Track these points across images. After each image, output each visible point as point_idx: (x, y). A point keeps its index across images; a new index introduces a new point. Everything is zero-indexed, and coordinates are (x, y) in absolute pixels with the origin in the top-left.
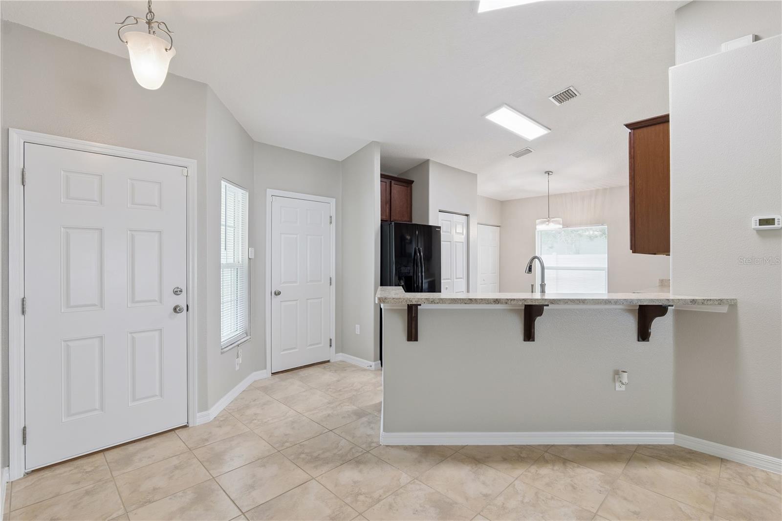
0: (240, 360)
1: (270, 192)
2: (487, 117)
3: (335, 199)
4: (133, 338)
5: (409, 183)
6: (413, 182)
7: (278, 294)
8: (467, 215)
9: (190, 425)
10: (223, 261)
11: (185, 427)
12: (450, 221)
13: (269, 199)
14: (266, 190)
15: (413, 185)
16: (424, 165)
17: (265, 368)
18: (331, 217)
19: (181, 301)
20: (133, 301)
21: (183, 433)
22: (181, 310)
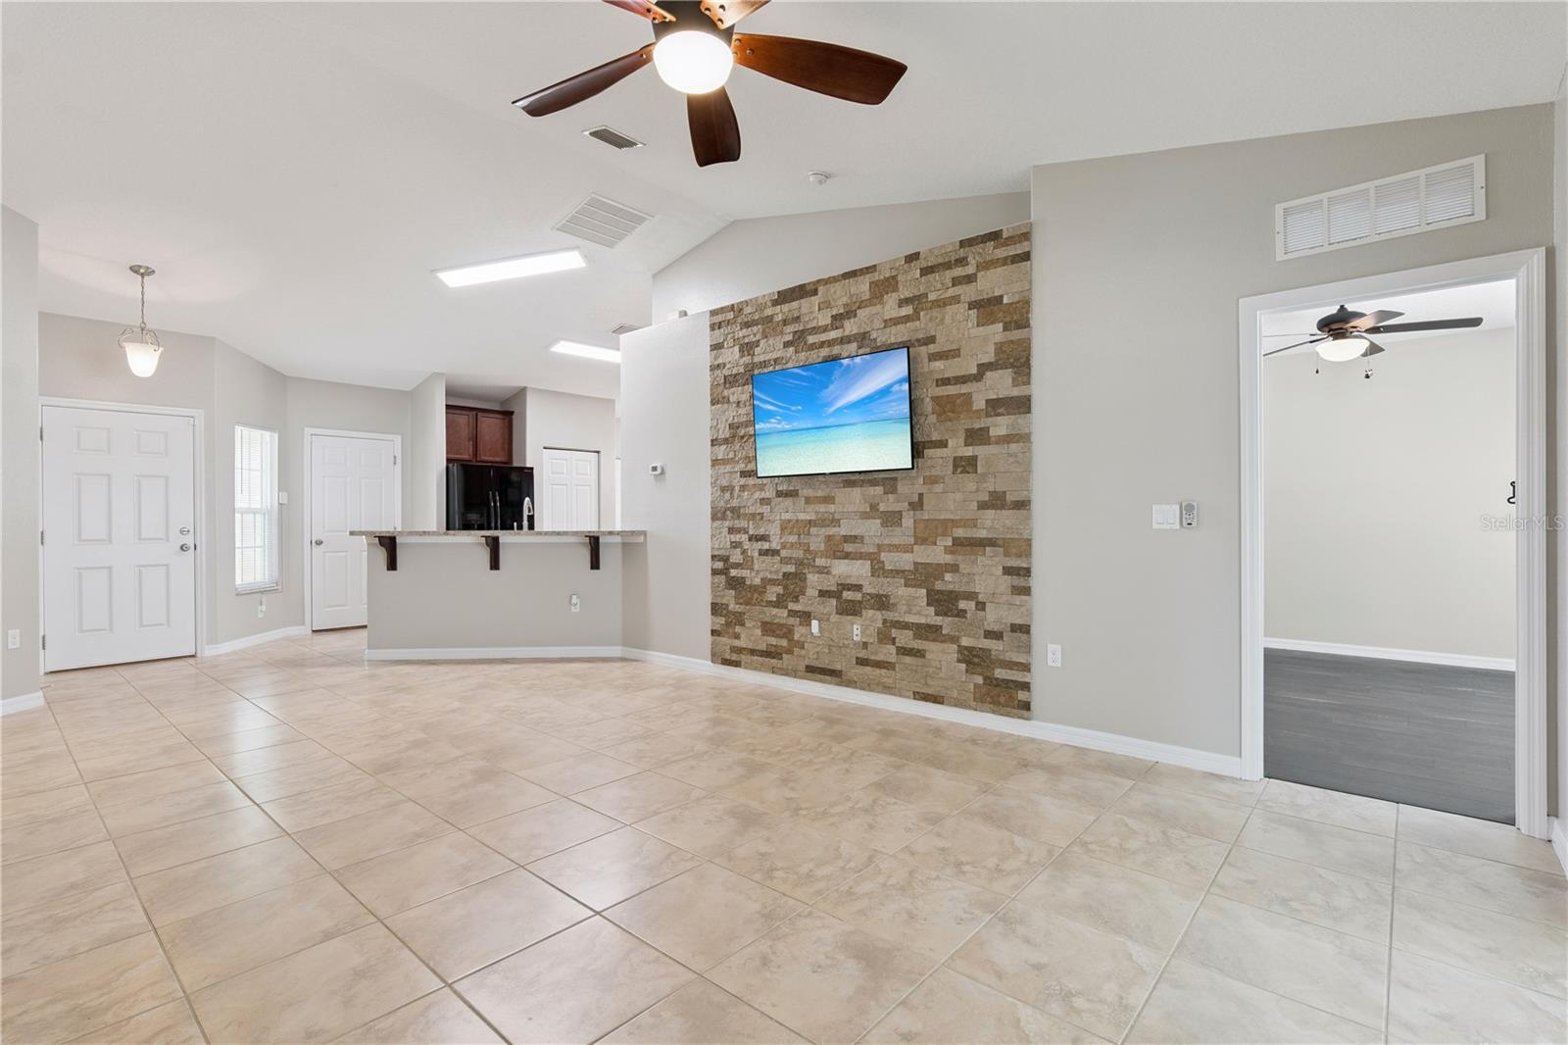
0: (264, 608)
1: (308, 431)
2: (553, 349)
3: (399, 437)
4: (140, 572)
5: (508, 415)
6: (512, 413)
7: (319, 543)
8: (598, 452)
9: (198, 655)
10: (238, 504)
11: (193, 656)
12: (566, 460)
13: (307, 438)
14: (303, 430)
15: (514, 416)
16: (521, 393)
17: (303, 624)
18: (395, 457)
19: (189, 540)
20: (140, 539)
21: (191, 661)
22: (188, 549)
